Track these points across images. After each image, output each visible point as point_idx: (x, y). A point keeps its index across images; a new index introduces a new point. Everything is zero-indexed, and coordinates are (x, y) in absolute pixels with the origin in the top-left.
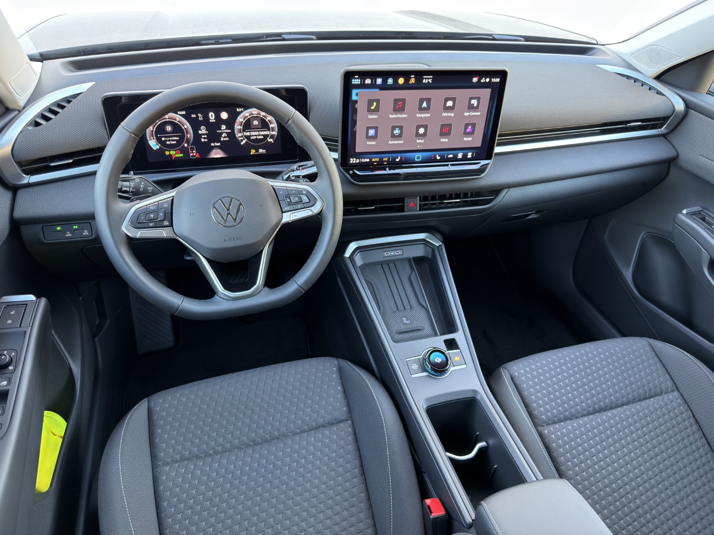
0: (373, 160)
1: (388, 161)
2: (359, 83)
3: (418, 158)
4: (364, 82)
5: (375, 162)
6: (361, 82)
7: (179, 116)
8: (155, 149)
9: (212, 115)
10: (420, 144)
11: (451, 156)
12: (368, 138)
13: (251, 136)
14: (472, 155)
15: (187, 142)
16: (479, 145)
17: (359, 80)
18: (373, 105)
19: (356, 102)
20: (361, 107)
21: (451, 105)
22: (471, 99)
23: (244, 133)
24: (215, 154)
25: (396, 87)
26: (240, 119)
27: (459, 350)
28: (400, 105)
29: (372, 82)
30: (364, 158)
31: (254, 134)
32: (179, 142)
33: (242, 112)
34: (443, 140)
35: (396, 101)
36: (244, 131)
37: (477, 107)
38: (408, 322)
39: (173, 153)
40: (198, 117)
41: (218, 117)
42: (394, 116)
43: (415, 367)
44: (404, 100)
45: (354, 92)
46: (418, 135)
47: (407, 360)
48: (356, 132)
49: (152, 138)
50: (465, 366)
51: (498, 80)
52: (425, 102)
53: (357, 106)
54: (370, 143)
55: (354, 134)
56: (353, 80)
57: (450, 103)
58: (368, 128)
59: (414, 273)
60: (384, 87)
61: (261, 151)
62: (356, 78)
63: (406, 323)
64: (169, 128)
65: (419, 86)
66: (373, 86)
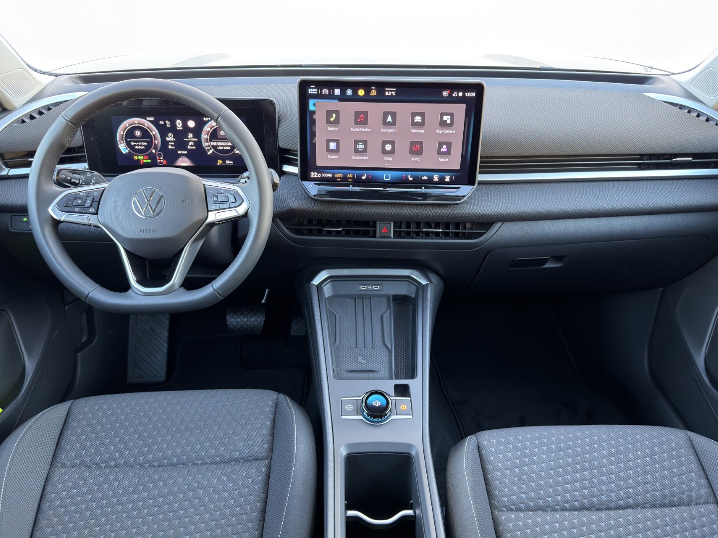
0: (336, 176)
1: (353, 178)
2: (316, 93)
3: (387, 177)
4: (321, 92)
5: (339, 178)
6: (318, 91)
7: (148, 122)
8: (124, 153)
9: (179, 123)
10: (388, 161)
11: (425, 178)
12: (329, 151)
13: (217, 146)
14: (451, 179)
15: (155, 148)
16: (458, 167)
17: (316, 90)
18: (332, 117)
19: (314, 112)
20: (320, 119)
21: (420, 121)
22: (443, 114)
23: (211, 143)
24: (181, 162)
25: (355, 99)
26: (207, 128)
27: (409, 398)
28: (362, 117)
29: (329, 92)
30: (326, 173)
31: (222, 145)
32: (148, 148)
33: (209, 121)
34: (414, 159)
35: (357, 114)
36: (211, 140)
37: (451, 124)
38: (363, 361)
39: (141, 158)
40: (165, 124)
41: (185, 125)
42: (356, 130)
43: (349, 408)
44: (366, 113)
45: (311, 102)
46: (384, 151)
47: (343, 399)
48: (315, 144)
49: (122, 141)
50: (411, 417)
51: (473, 94)
52: (390, 116)
53: (315, 117)
54: (331, 157)
55: (314, 146)
56: (309, 90)
57: (418, 119)
58: (328, 141)
59: (389, 311)
60: (343, 98)
61: (228, 162)
62: (313, 88)
63: (361, 362)
64: (138, 133)
65: (381, 99)
66: (331, 96)
